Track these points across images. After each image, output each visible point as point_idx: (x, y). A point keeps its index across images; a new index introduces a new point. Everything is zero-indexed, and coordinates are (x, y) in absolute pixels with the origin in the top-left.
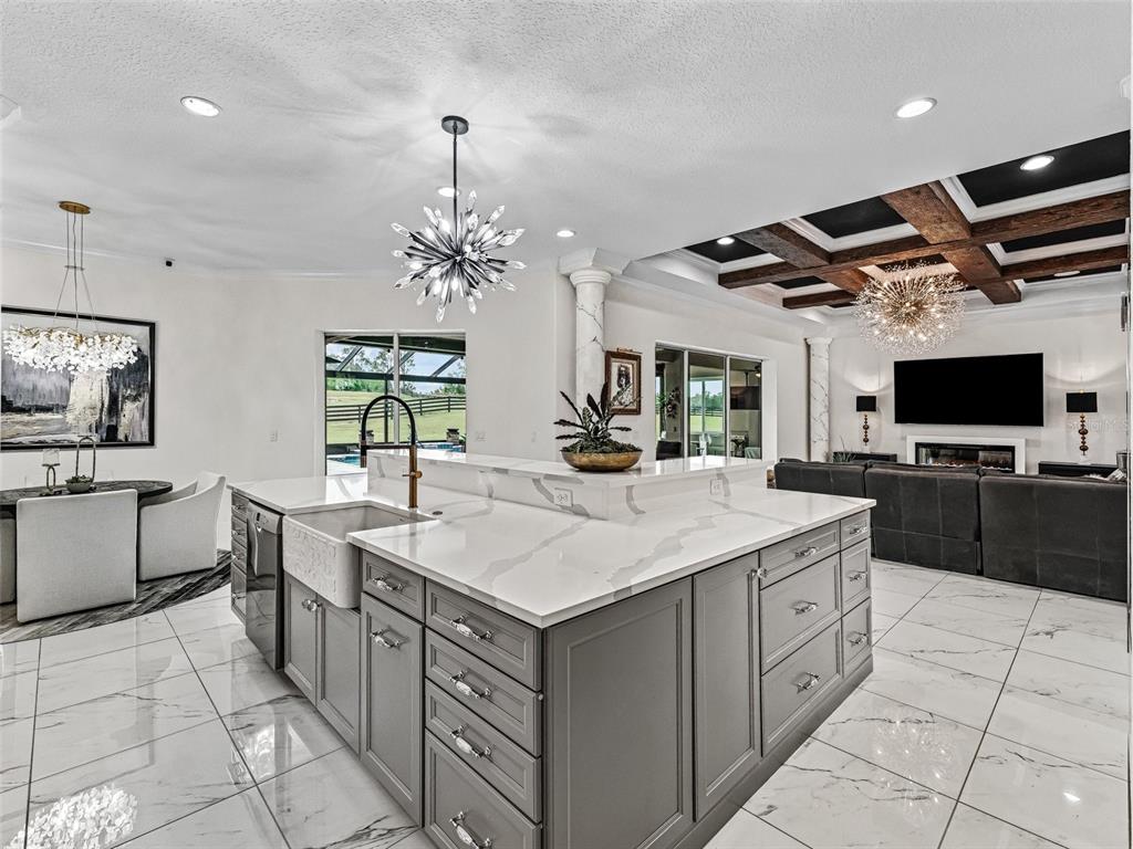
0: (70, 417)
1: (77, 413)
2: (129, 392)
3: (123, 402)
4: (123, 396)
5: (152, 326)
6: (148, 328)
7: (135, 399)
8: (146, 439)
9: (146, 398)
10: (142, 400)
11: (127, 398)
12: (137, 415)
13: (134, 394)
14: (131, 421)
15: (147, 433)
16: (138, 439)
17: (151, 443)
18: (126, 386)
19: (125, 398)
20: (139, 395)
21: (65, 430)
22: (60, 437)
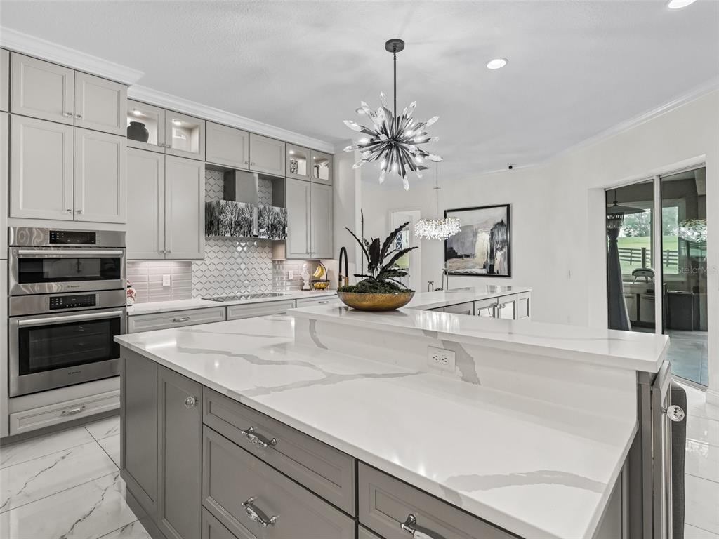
0: (476, 260)
1: (478, 258)
2: (498, 246)
3: (496, 252)
5: (508, 206)
6: (506, 208)
7: (501, 250)
8: (507, 274)
9: (506, 248)
10: (504, 250)
12: (502, 259)
13: (501, 247)
14: (500, 262)
15: (507, 270)
16: (503, 273)
17: (509, 275)
18: (497, 243)
19: (497, 249)
20: (503, 247)
21: (474, 267)
22: (473, 270)
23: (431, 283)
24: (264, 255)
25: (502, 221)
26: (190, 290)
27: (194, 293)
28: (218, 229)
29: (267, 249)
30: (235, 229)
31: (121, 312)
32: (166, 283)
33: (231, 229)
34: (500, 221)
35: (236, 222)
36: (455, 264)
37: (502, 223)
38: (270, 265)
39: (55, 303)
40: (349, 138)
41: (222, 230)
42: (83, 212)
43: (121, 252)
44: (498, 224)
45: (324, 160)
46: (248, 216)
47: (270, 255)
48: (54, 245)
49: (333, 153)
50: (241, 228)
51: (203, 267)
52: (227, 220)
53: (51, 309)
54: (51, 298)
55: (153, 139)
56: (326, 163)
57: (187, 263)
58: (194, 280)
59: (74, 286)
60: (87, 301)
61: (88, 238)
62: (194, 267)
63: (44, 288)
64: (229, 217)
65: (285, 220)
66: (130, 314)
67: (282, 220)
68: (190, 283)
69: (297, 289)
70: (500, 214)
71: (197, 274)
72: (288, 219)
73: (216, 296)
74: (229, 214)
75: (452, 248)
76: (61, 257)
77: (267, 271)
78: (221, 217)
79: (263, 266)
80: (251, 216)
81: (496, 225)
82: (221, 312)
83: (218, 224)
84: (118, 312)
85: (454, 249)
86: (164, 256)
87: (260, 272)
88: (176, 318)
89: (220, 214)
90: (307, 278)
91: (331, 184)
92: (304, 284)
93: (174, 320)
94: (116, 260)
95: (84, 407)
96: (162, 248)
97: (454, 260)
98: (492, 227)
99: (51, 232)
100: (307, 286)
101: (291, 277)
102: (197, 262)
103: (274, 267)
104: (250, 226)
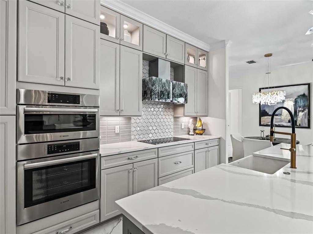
0: (283, 117)
1: (285, 116)
2: (301, 109)
3: (299, 112)
4: (299, 110)
5: (309, 85)
6: (307, 86)
7: (303, 111)
8: (307, 126)
9: (307, 110)
10: (305, 111)
11: (300, 111)
12: (304, 117)
13: (302, 109)
14: (302, 119)
15: (307, 124)
16: (304, 125)
17: (309, 127)
18: (300, 107)
19: (299, 111)
20: (304, 110)
21: (281, 121)
22: (280, 123)
23: (262, 131)
24: (169, 113)
25: (304, 94)
26: (130, 135)
27: (132, 137)
28: (151, 96)
29: (171, 110)
30: (160, 96)
31: (96, 154)
32: (117, 131)
33: (158, 96)
34: (302, 93)
35: (161, 91)
36: (267, 120)
37: (304, 95)
38: (172, 120)
39: (51, 149)
40: (224, 39)
41: (153, 96)
42: (71, 79)
43: (96, 110)
44: (301, 95)
45: (204, 55)
46: (167, 88)
47: (172, 113)
48: (50, 104)
49: (208, 51)
50: (164, 96)
51: (138, 121)
52: (156, 90)
53: (48, 154)
54: (48, 145)
55: (112, 33)
56: (203, 57)
57: (129, 118)
58: (133, 129)
59: (64, 136)
60: (74, 147)
61: (74, 99)
62: (133, 121)
63: (43, 137)
64: (157, 88)
65: (186, 91)
66: (102, 156)
67: (185, 91)
68: (130, 132)
69: (186, 134)
70: (303, 90)
71: (134, 125)
72: (188, 90)
73: (144, 139)
74: (157, 86)
75: (265, 110)
76: (52, 113)
77: (170, 123)
78: (153, 88)
79: (169, 120)
80: (169, 88)
81: (299, 96)
82: (155, 152)
83: (151, 92)
84: (94, 155)
85: (266, 111)
86: (118, 113)
87: (167, 123)
88: (130, 157)
89: (153, 86)
90: (192, 127)
91: (206, 70)
92: (190, 131)
93: (129, 159)
94: (93, 116)
95: (71, 228)
96: (118, 108)
97: (266, 117)
98: (296, 97)
99: (49, 94)
100: (191, 133)
101: (183, 127)
102: (134, 118)
103: (175, 121)
104: (168, 94)
